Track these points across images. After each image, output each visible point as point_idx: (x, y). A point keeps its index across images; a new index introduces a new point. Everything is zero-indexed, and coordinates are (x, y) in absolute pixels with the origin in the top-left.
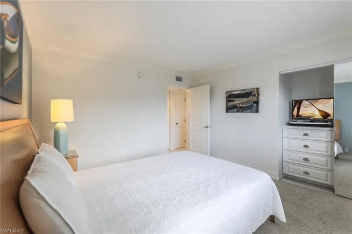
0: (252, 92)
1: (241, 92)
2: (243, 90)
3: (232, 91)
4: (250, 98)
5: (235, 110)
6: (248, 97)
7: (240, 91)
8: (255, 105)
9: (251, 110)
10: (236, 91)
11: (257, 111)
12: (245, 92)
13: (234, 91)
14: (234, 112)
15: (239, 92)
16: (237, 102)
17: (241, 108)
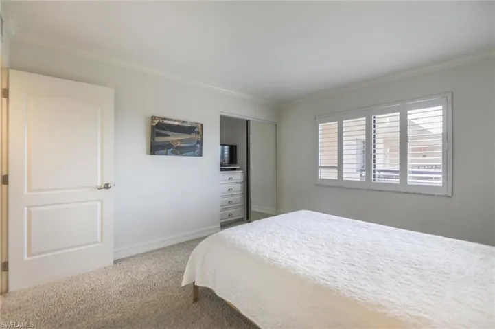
0: (195, 128)
1: (180, 124)
2: (184, 122)
3: (165, 119)
4: (193, 136)
5: (170, 150)
6: (190, 133)
7: (179, 121)
8: (199, 145)
9: (193, 152)
10: (171, 120)
11: (201, 155)
12: (185, 125)
13: (168, 119)
14: (166, 154)
15: (176, 123)
16: (174, 138)
17: (179, 148)
